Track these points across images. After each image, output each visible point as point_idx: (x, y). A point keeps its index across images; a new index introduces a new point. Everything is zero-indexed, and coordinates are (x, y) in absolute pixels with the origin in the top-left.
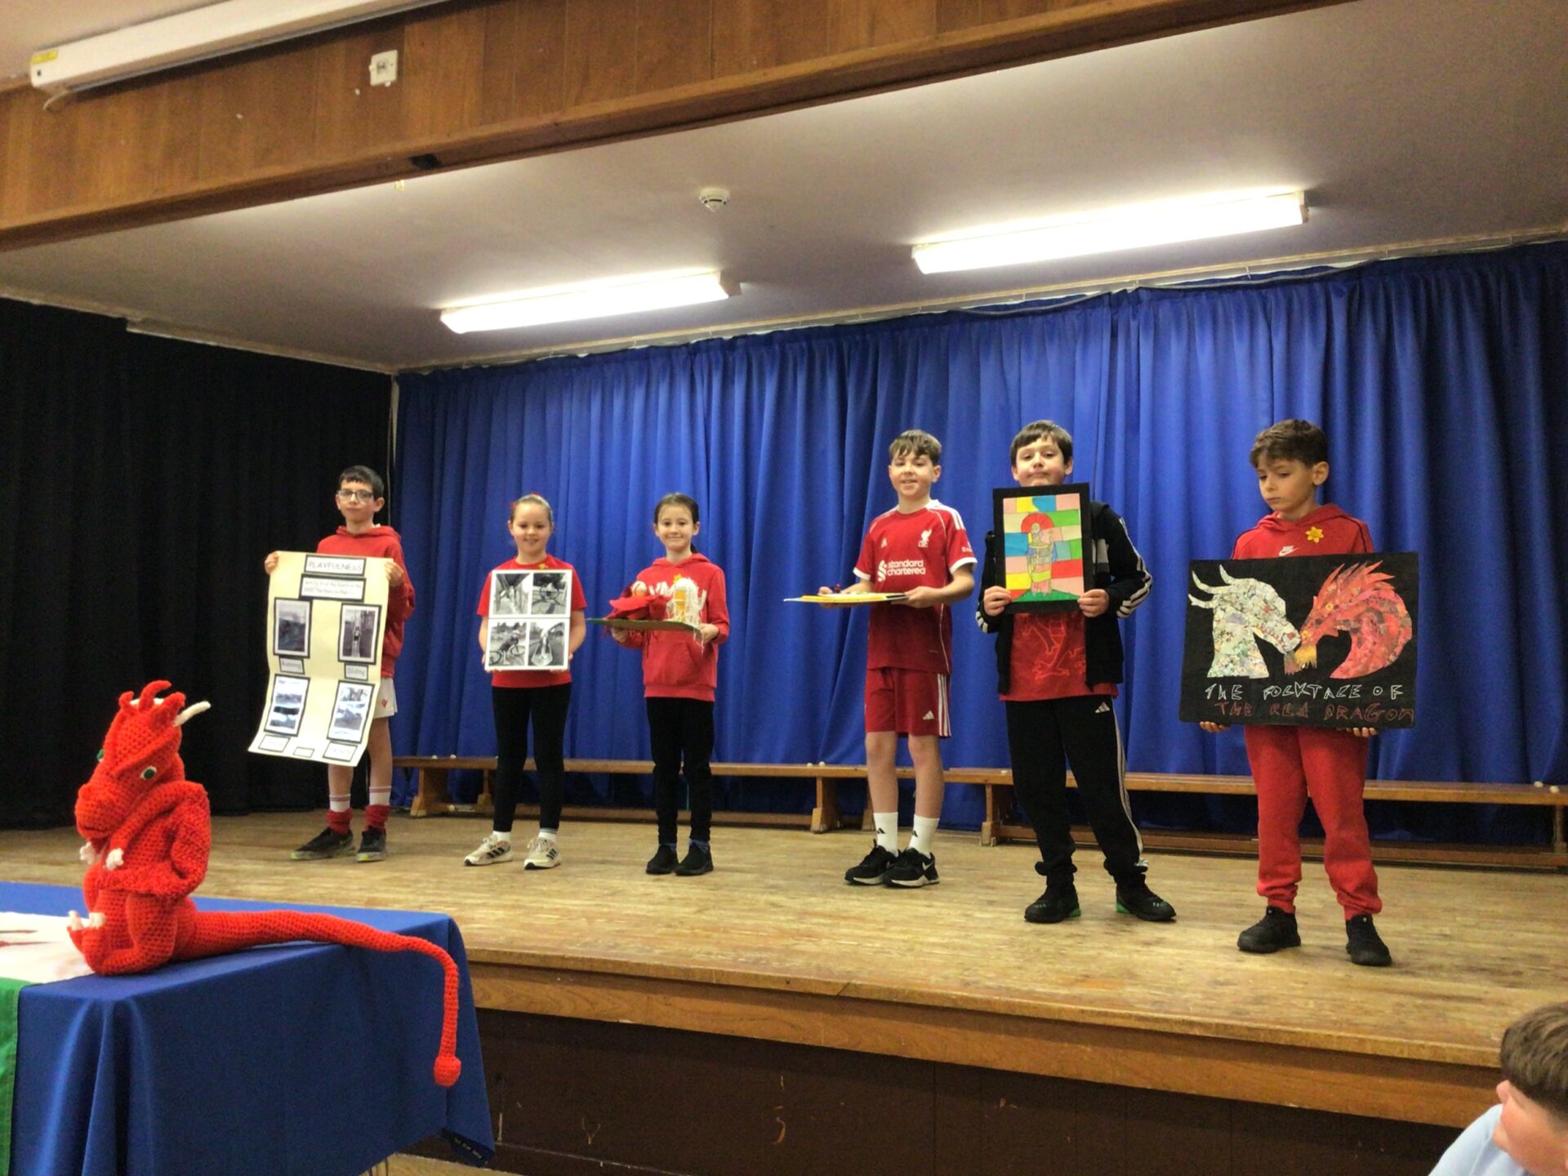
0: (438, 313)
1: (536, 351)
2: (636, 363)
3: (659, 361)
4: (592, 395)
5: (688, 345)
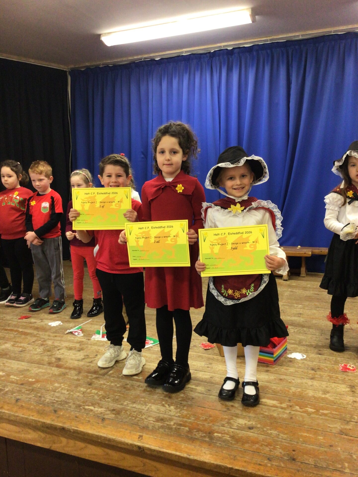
1: (135, 57)
2: (184, 62)
3: (195, 61)
4: (162, 79)
5: (210, 53)
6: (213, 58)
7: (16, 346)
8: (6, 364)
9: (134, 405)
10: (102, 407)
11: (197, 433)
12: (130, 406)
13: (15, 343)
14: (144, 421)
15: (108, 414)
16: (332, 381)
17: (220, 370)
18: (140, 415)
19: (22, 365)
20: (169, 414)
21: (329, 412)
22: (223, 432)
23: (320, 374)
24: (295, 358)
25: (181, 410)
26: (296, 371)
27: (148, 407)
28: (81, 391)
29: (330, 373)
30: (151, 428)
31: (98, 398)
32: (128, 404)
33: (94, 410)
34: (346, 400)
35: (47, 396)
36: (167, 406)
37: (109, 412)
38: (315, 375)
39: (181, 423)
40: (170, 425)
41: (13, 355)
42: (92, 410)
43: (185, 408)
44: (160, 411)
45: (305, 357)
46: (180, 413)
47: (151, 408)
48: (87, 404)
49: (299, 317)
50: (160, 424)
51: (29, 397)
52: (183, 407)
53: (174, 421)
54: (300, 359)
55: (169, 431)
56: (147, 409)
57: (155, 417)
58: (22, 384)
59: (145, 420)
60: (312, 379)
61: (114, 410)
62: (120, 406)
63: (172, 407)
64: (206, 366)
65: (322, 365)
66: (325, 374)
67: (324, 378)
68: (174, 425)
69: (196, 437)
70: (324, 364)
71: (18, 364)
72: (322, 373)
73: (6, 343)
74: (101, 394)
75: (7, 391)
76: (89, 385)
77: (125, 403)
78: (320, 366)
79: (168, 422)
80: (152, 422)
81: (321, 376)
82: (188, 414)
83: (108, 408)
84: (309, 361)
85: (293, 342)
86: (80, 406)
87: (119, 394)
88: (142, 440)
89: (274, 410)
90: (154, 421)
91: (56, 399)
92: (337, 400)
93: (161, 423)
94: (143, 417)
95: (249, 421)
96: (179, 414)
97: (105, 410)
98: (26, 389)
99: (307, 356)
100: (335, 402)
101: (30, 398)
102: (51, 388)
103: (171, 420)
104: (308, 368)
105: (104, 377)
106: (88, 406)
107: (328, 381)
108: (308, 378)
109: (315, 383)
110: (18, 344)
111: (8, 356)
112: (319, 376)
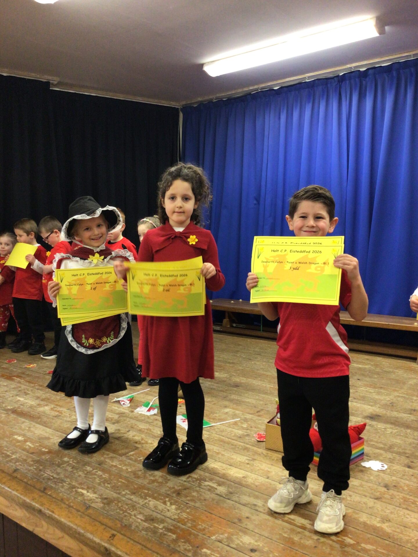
0: (202, 65)
1: (251, 88)
2: (307, 90)
3: (320, 88)
4: (281, 110)
5: (338, 76)
6: (342, 82)
7: (54, 410)
8: (32, 429)
9: (132, 497)
10: (95, 493)
11: (184, 544)
12: (127, 497)
13: (55, 406)
14: (131, 518)
15: (97, 502)
16: (405, 506)
17: (261, 469)
18: (131, 510)
19: (46, 432)
20: (165, 514)
21: (375, 548)
22: (215, 549)
23: (393, 494)
24: (370, 468)
25: (181, 512)
26: (361, 486)
27: (146, 501)
28: (86, 470)
29: (408, 494)
30: (133, 527)
31: (99, 482)
32: (125, 495)
33: (85, 495)
34: (409, 536)
35: (48, 470)
36: (168, 504)
37: (100, 500)
38: (384, 494)
39: (172, 528)
40: (158, 528)
41: (45, 419)
42: (83, 495)
43: (188, 510)
44: (156, 509)
45: (384, 469)
46: (178, 516)
47: (148, 504)
48: (82, 486)
49: (411, 414)
50: (146, 525)
51: (30, 468)
52: (187, 508)
53: (166, 524)
54: (376, 470)
55: (152, 535)
56: (144, 503)
57: (146, 516)
58: (32, 453)
59: (133, 517)
60: (377, 499)
61: (106, 499)
62: (115, 495)
63: (174, 507)
64: (247, 462)
65: (403, 482)
66: (399, 496)
67: (395, 500)
68: (162, 529)
69: (178, 549)
70: (407, 482)
71: (43, 430)
72: (395, 493)
73: (47, 405)
74: (104, 477)
75: (12, 459)
76: (99, 465)
77: (124, 493)
78: (399, 483)
79: (157, 524)
80: (139, 521)
81: (392, 497)
82: (186, 518)
83: (101, 495)
84: (389, 474)
85: (382, 446)
86: (74, 487)
87: (123, 481)
88: (111, 541)
89: (299, 533)
90: (142, 520)
91: (55, 476)
92: (396, 533)
93: (148, 524)
94: (133, 513)
95: (256, 541)
96: (176, 517)
97: (97, 496)
98: (33, 458)
99: (389, 468)
100: (391, 535)
101: (29, 470)
102: (59, 462)
103: (162, 521)
104: (380, 484)
105: (121, 458)
106: (83, 489)
107: (398, 505)
108: (372, 496)
109: (379, 505)
110: (58, 407)
111: (39, 420)
112: (389, 497)
